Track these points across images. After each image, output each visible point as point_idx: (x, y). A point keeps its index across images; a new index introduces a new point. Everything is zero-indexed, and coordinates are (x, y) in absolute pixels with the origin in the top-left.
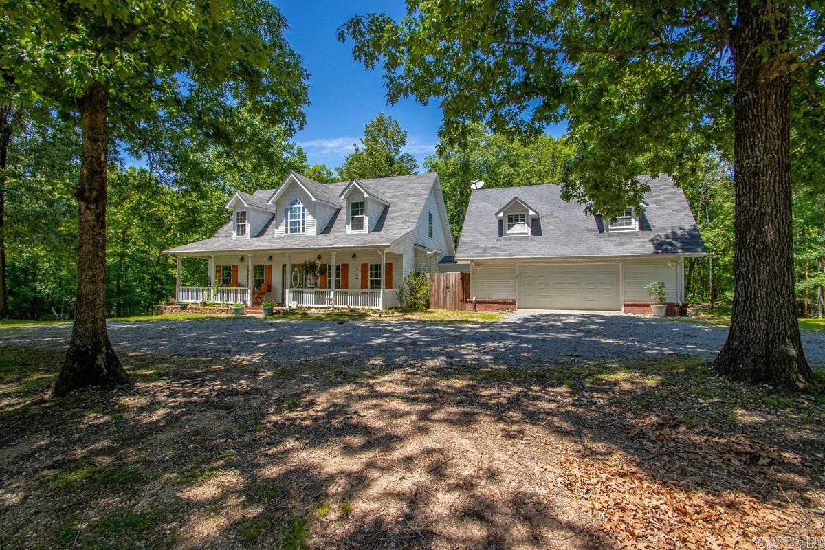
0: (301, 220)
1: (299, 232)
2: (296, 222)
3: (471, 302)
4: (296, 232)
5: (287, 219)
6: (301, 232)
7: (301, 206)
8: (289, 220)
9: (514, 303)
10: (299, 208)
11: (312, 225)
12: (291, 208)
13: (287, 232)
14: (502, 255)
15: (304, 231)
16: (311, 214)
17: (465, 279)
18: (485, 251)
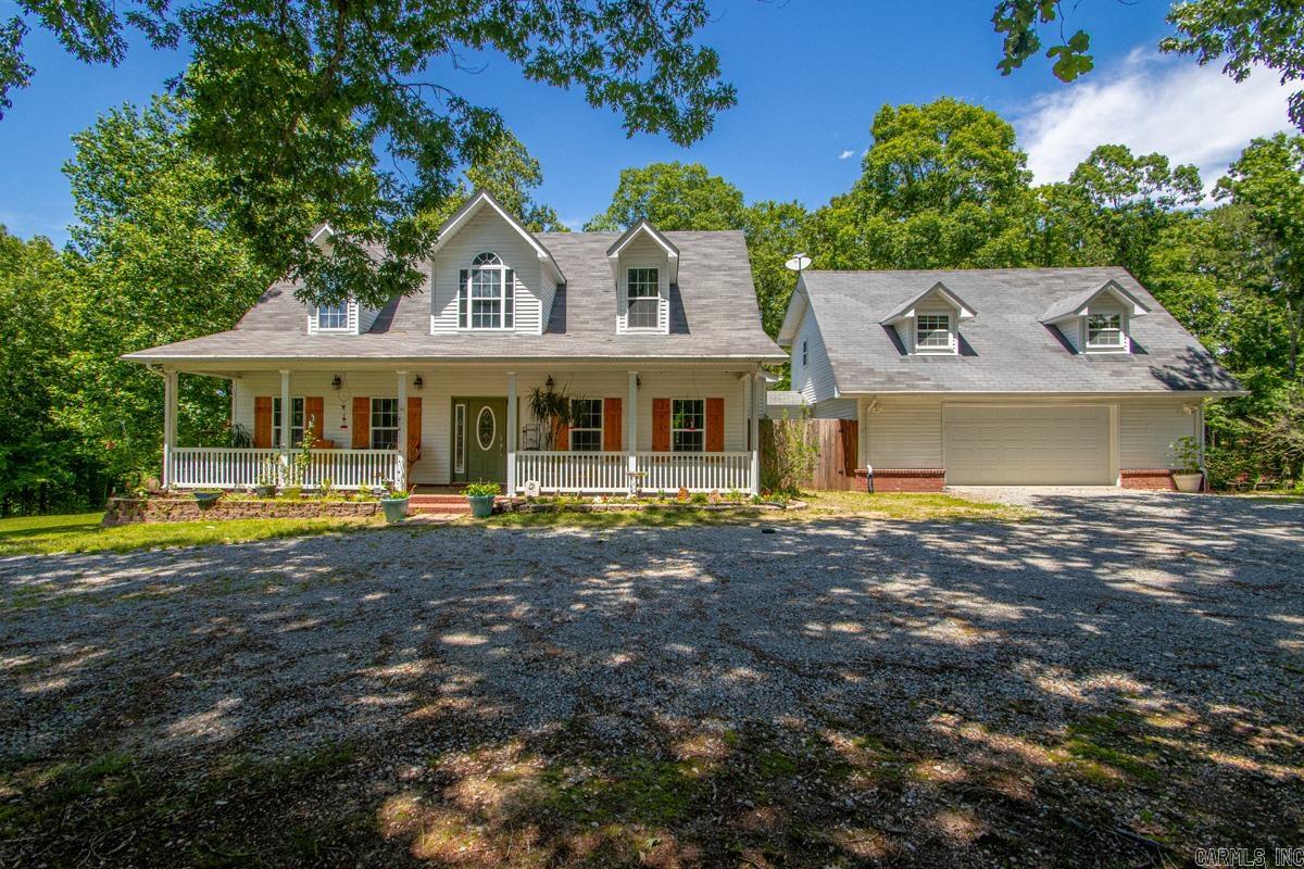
0: (503, 299)
1: (497, 324)
2: (487, 304)
3: (863, 475)
4: (486, 324)
5: (464, 293)
6: (503, 327)
7: (503, 268)
8: (470, 299)
9: (941, 475)
10: (497, 273)
11: (530, 311)
12: (475, 272)
13: (463, 322)
14: (925, 387)
15: (509, 322)
16: (528, 286)
17: (848, 431)
18: (890, 379)
